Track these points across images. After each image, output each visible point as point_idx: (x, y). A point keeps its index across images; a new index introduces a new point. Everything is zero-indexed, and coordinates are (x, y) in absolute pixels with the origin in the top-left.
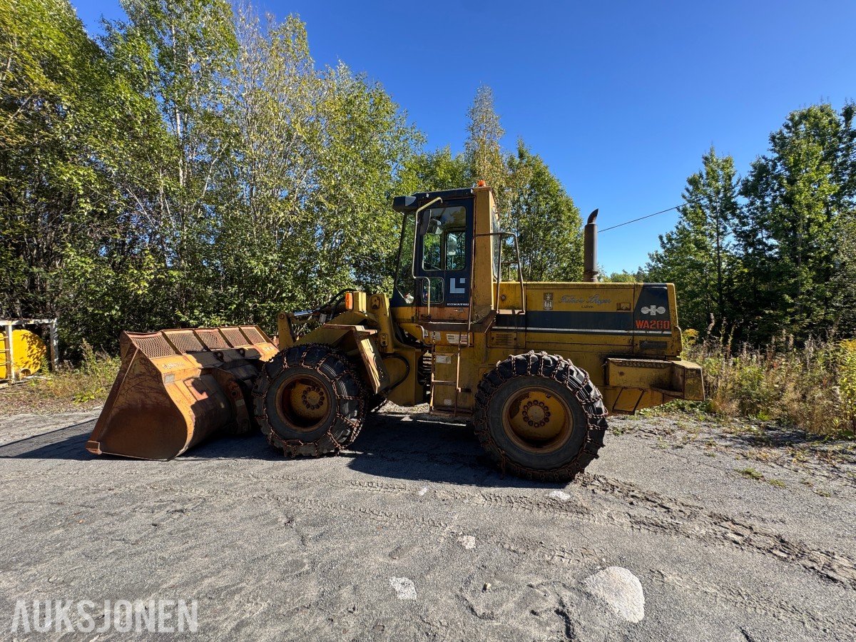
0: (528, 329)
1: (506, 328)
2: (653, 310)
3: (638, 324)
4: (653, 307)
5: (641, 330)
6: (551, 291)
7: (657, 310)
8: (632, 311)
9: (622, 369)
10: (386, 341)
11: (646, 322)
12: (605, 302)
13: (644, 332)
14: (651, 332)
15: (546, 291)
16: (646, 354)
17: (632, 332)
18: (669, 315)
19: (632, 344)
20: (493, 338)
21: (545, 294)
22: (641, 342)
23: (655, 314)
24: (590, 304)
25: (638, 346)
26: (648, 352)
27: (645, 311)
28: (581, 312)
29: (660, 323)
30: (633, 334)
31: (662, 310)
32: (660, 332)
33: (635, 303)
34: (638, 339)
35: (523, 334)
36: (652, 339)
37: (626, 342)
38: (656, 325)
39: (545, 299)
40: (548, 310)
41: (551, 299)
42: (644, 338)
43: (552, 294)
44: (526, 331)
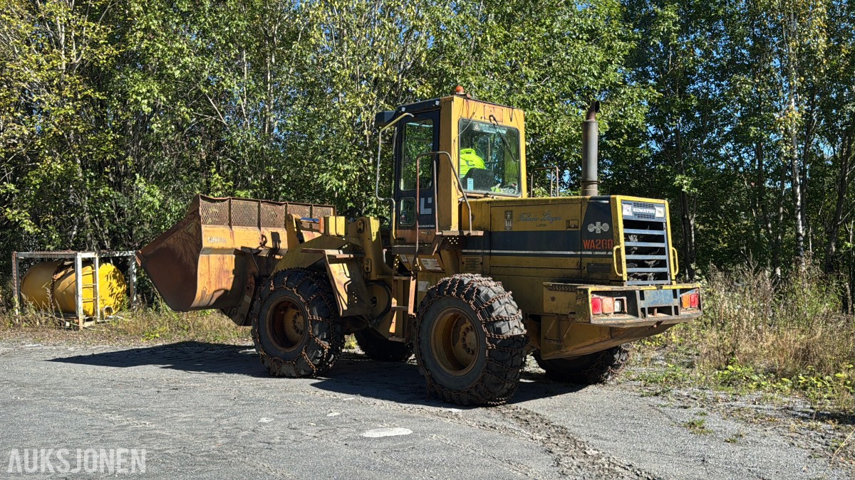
0: (492, 251)
1: (474, 251)
2: (597, 227)
3: (586, 243)
4: (598, 223)
5: (589, 250)
6: (510, 208)
7: (601, 227)
8: (580, 229)
9: (553, 294)
10: (369, 267)
11: (592, 241)
12: (556, 219)
13: (590, 253)
14: (596, 253)
15: (506, 209)
16: (592, 279)
17: (579, 253)
18: (613, 233)
19: (580, 267)
20: (463, 263)
21: (506, 212)
22: (589, 264)
23: (600, 232)
24: (543, 223)
25: (586, 269)
26: (594, 276)
27: (591, 229)
28: (536, 232)
29: (604, 241)
30: (581, 256)
31: (606, 227)
32: (604, 253)
33: (583, 220)
34: (586, 261)
35: (488, 257)
36: (598, 261)
37: (574, 266)
38: (601, 244)
39: (506, 217)
40: (508, 229)
41: (511, 217)
42: (590, 260)
43: (511, 211)
44: (490, 254)
